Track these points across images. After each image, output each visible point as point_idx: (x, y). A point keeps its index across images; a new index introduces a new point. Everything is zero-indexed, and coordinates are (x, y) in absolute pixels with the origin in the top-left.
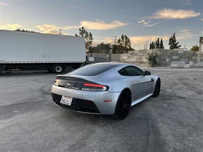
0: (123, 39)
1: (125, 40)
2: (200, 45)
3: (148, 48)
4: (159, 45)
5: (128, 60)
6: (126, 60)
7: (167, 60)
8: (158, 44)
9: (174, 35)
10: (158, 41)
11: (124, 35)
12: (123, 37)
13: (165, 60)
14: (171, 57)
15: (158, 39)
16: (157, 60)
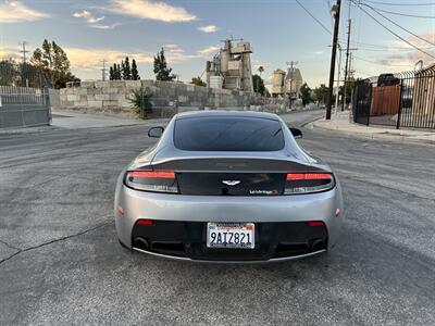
0: (48, 51)
1: (53, 53)
2: (208, 77)
3: (108, 78)
4: (130, 71)
5: (83, 104)
6: (76, 105)
7: (171, 104)
8: (126, 70)
9: (162, 53)
10: (127, 63)
11: (50, 42)
12: (46, 46)
13: (166, 104)
14: (176, 97)
15: (127, 59)
16: (152, 103)
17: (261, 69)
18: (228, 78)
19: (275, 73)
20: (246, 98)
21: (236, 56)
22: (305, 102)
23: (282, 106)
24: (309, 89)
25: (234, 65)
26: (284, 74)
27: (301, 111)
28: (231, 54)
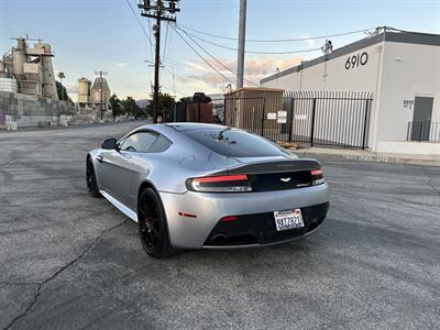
17: (61, 75)
18: (23, 82)
19: (80, 81)
20: (55, 106)
21: (33, 58)
22: (115, 114)
23: (94, 118)
24: (118, 101)
25: (32, 68)
26: (90, 83)
27: (114, 123)
28: (27, 55)
